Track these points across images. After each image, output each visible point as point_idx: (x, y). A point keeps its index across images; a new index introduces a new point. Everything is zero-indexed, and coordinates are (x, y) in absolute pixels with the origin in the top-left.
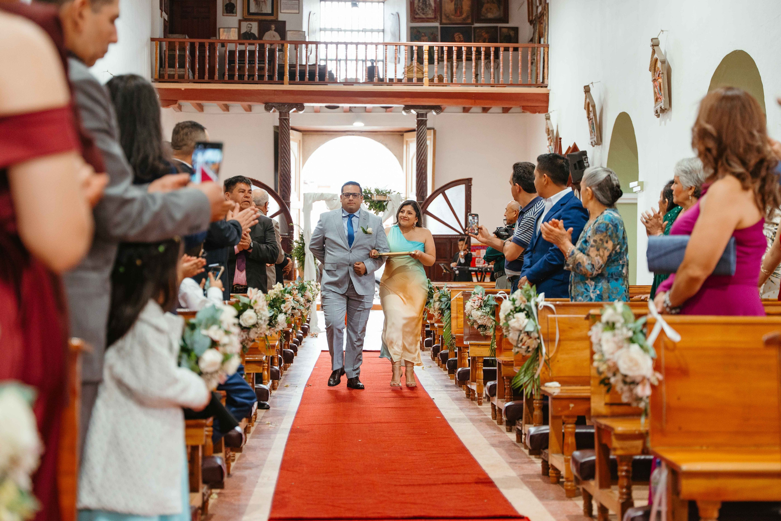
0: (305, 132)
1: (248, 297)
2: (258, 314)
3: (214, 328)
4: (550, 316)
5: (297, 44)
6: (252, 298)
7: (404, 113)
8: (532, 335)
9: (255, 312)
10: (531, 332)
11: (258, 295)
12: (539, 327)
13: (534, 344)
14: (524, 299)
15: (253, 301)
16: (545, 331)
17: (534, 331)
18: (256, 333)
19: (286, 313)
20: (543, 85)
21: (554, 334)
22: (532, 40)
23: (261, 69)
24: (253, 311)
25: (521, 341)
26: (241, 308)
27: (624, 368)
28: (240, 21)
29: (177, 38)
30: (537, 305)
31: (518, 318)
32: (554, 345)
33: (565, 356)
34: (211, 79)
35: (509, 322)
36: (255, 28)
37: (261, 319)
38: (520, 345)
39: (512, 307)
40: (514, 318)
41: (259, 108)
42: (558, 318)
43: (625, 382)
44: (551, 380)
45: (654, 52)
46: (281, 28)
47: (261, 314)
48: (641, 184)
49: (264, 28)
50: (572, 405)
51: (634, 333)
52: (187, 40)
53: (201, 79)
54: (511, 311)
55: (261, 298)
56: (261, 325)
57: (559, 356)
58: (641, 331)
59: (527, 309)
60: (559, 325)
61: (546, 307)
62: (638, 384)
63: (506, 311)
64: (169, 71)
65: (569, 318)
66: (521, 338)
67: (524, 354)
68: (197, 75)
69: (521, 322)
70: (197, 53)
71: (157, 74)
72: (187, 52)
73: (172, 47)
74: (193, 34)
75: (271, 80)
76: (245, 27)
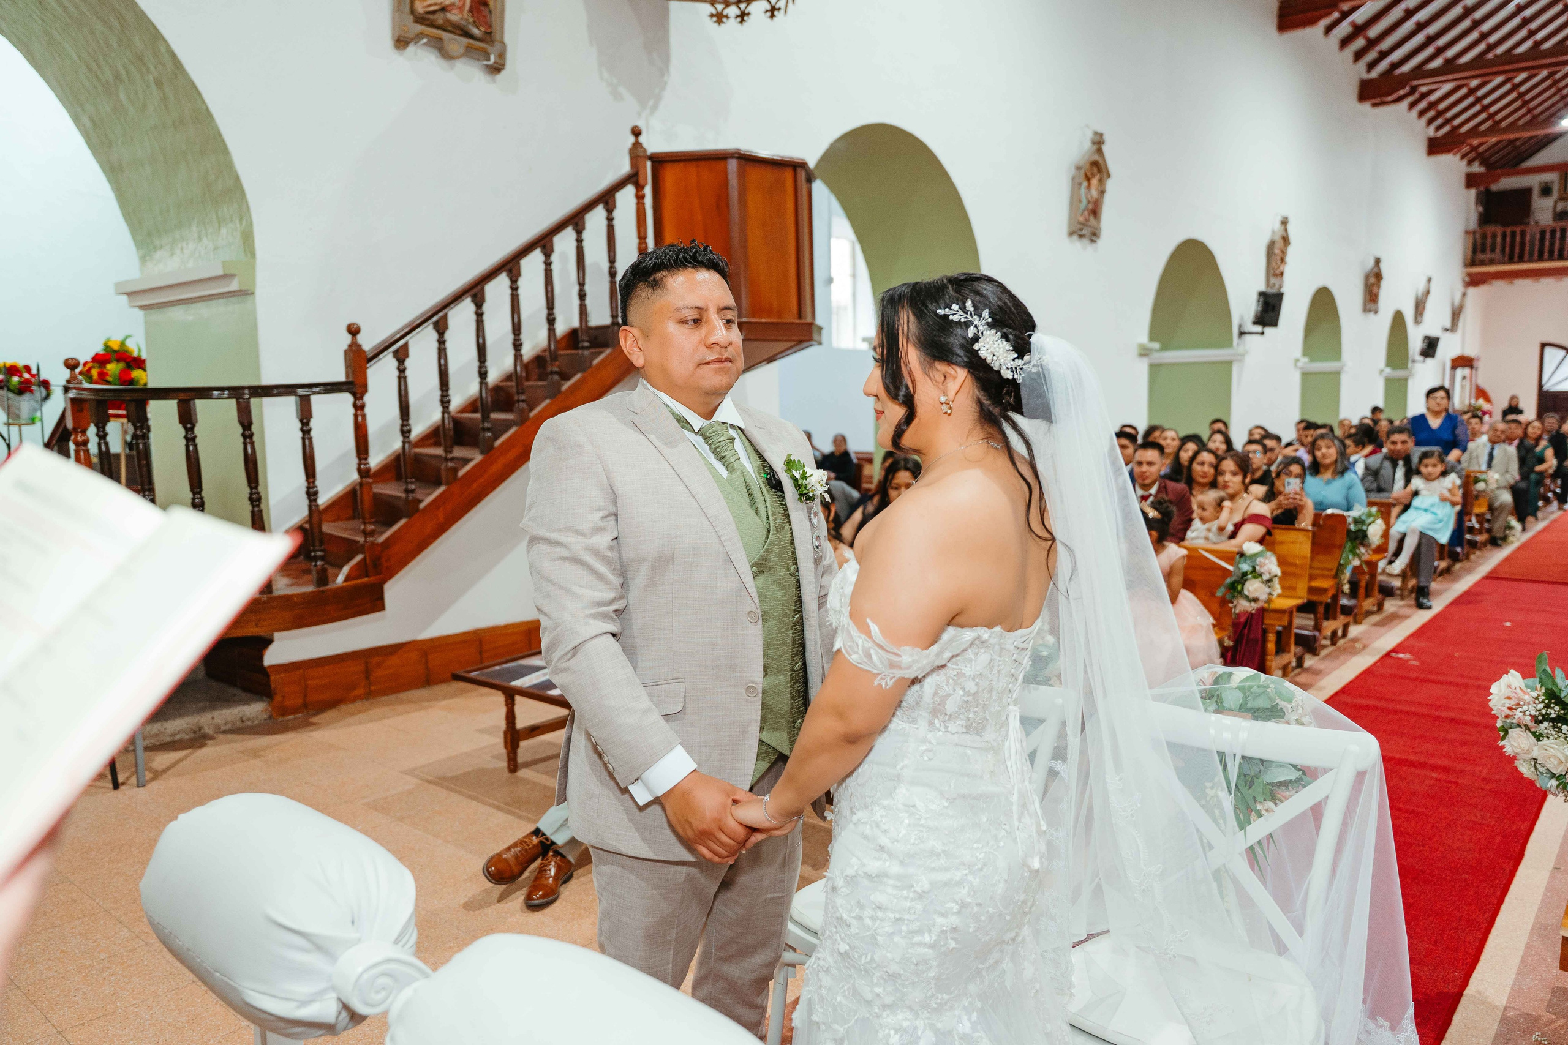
28: (1556, 203)
29: (1490, 229)
34: (1521, 260)
52: (1499, 230)
53: (1511, 261)
64: (1481, 256)
68: (1507, 258)
70: (1508, 239)
71: (1469, 260)
72: (1499, 240)
73: (1484, 236)
74: (1505, 224)
76: (1561, 207)
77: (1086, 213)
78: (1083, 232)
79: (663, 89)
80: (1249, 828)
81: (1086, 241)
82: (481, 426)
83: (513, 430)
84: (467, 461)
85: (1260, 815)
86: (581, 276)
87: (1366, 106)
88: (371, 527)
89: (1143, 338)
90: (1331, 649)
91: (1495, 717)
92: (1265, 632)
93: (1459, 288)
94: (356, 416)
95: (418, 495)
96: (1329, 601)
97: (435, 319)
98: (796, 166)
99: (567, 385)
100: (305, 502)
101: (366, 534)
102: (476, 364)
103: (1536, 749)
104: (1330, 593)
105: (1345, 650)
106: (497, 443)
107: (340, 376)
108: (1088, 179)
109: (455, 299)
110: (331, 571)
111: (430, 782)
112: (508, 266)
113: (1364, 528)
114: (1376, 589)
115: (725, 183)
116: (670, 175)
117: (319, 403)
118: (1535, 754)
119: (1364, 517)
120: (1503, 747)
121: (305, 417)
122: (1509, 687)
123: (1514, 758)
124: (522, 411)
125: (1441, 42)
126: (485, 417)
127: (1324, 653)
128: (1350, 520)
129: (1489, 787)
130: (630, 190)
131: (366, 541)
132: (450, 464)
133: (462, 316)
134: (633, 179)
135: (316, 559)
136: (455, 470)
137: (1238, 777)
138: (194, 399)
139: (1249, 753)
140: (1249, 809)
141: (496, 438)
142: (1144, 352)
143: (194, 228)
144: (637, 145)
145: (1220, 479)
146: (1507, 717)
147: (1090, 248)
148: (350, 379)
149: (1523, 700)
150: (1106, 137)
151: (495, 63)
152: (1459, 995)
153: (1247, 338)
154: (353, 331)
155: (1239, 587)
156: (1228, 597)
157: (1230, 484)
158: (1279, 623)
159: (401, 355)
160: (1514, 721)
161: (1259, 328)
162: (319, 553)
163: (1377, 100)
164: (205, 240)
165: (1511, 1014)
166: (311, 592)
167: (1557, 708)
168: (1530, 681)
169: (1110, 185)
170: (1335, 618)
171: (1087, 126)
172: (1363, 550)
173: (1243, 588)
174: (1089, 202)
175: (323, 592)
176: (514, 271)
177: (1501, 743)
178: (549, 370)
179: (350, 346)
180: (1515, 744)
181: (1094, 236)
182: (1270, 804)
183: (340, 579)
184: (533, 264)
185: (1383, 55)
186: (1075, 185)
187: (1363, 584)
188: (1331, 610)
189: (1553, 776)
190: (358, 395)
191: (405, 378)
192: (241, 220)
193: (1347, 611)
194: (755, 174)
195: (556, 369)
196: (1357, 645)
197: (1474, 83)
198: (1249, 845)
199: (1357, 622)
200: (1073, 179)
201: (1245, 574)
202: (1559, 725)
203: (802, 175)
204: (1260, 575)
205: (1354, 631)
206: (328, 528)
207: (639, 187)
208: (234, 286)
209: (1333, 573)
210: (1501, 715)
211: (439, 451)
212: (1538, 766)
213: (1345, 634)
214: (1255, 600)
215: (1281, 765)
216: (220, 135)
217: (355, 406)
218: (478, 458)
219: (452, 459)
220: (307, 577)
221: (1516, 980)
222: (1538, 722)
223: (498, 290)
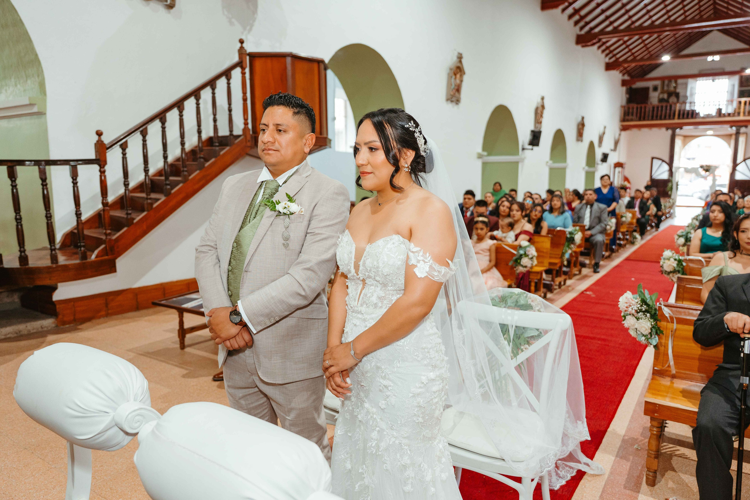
0: (685, 137)
5: (681, 104)
7: (729, 129)
23: (666, 113)
28: (659, 95)
29: (631, 105)
34: (644, 119)
36: (665, 96)
41: (664, 130)
46: (677, 95)
52: (635, 106)
53: (640, 120)
64: (627, 117)
68: (638, 118)
70: (639, 110)
71: (622, 119)
72: (635, 110)
73: (629, 108)
74: (637, 103)
75: (670, 119)
76: (661, 96)
77: (454, 91)
78: (453, 99)
79: (254, 21)
80: (518, 357)
81: (454, 104)
82: (165, 182)
83: (181, 185)
84: (157, 200)
85: (522, 351)
86: (215, 111)
87: (579, 47)
88: (109, 231)
89: (479, 149)
90: (558, 290)
91: (621, 312)
92: (530, 282)
93: (618, 131)
94: (101, 176)
95: (133, 215)
96: (558, 269)
97: (141, 129)
98: (319, 62)
99: (207, 164)
100: (75, 218)
101: (106, 234)
102: (162, 152)
103: (637, 324)
104: (558, 265)
105: (564, 291)
106: (173, 191)
107: (93, 156)
108: (455, 74)
109: (151, 120)
110: (88, 253)
111: (141, 355)
112: (178, 105)
113: (573, 236)
114: (578, 264)
115: (285, 68)
116: (258, 64)
117: (81, 169)
118: (636, 326)
119: (573, 232)
120: (624, 324)
121: (74, 176)
122: (627, 298)
123: (628, 329)
124: (185, 176)
125: (612, 19)
126: (167, 178)
127: (555, 292)
128: (567, 233)
129: (622, 347)
130: (238, 70)
131: (106, 238)
132: (149, 201)
133: (155, 128)
134: (240, 64)
135: (81, 247)
136: (152, 204)
137: (514, 335)
138: (15, 166)
139: (518, 325)
140: (518, 348)
141: (172, 188)
142: (480, 156)
143: (13, 80)
144: (242, 48)
145: (512, 213)
146: (626, 311)
147: (456, 107)
148: (98, 158)
149: (632, 303)
150: (464, 55)
151: (170, 3)
152: (605, 431)
153: (526, 151)
154: (99, 134)
155: (519, 261)
156: (514, 265)
157: (516, 215)
158: (535, 278)
159: (124, 146)
160: (628, 313)
161: (530, 147)
162: (82, 244)
163: (584, 44)
164: (19, 86)
165: (626, 438)
166: (78, 264)
167: (645, 306)
168: (635, 296)
169: (465, 78)
170: (560, 276)
171: (455, 50)
172: (572, 246)
173: (520, 262)
174: (455, 85)
175: (84, 263)
176: (181, 107)
177: (623, 322)
178: (199, 156)
179: (97, 141)
180: (628, 322)
181: (458, 101)
182: (527, 346)
183: (93, 257)
184: (190, 104)
185: (587, 23)
186: (449, 78)
187: (573, 262)
188: (558, 273)
189: (643, 335)
190: (102, 166)
191: (126, 158)
192: (38, 76)
193: (565, 273)
194: (300, 65)
195: (202, 156)
196: (570, 288)
197: (626, 38)
198: (518, 364)
199: (570, 278)
200: (449, 74)
201: (521, 255)
202: (646, 313)
203: (322, 67)
204: (528, 256)
205: (569, 282)
206: (87, 232)
207: (243, 69)
208: (35, 109)
209: (560, 256)
210: (623, 311)
211: (143, 195)
212: (637, 331)
213: (565, 284)
214: (526, 267)
215: (531, 329)
216: (27, 33)
217: (100, 171)
218: (163, 198)
219: (150, 199)
220: (76, 256)
221: (629, 424)
222: (638, 313)
223: (173, 116)
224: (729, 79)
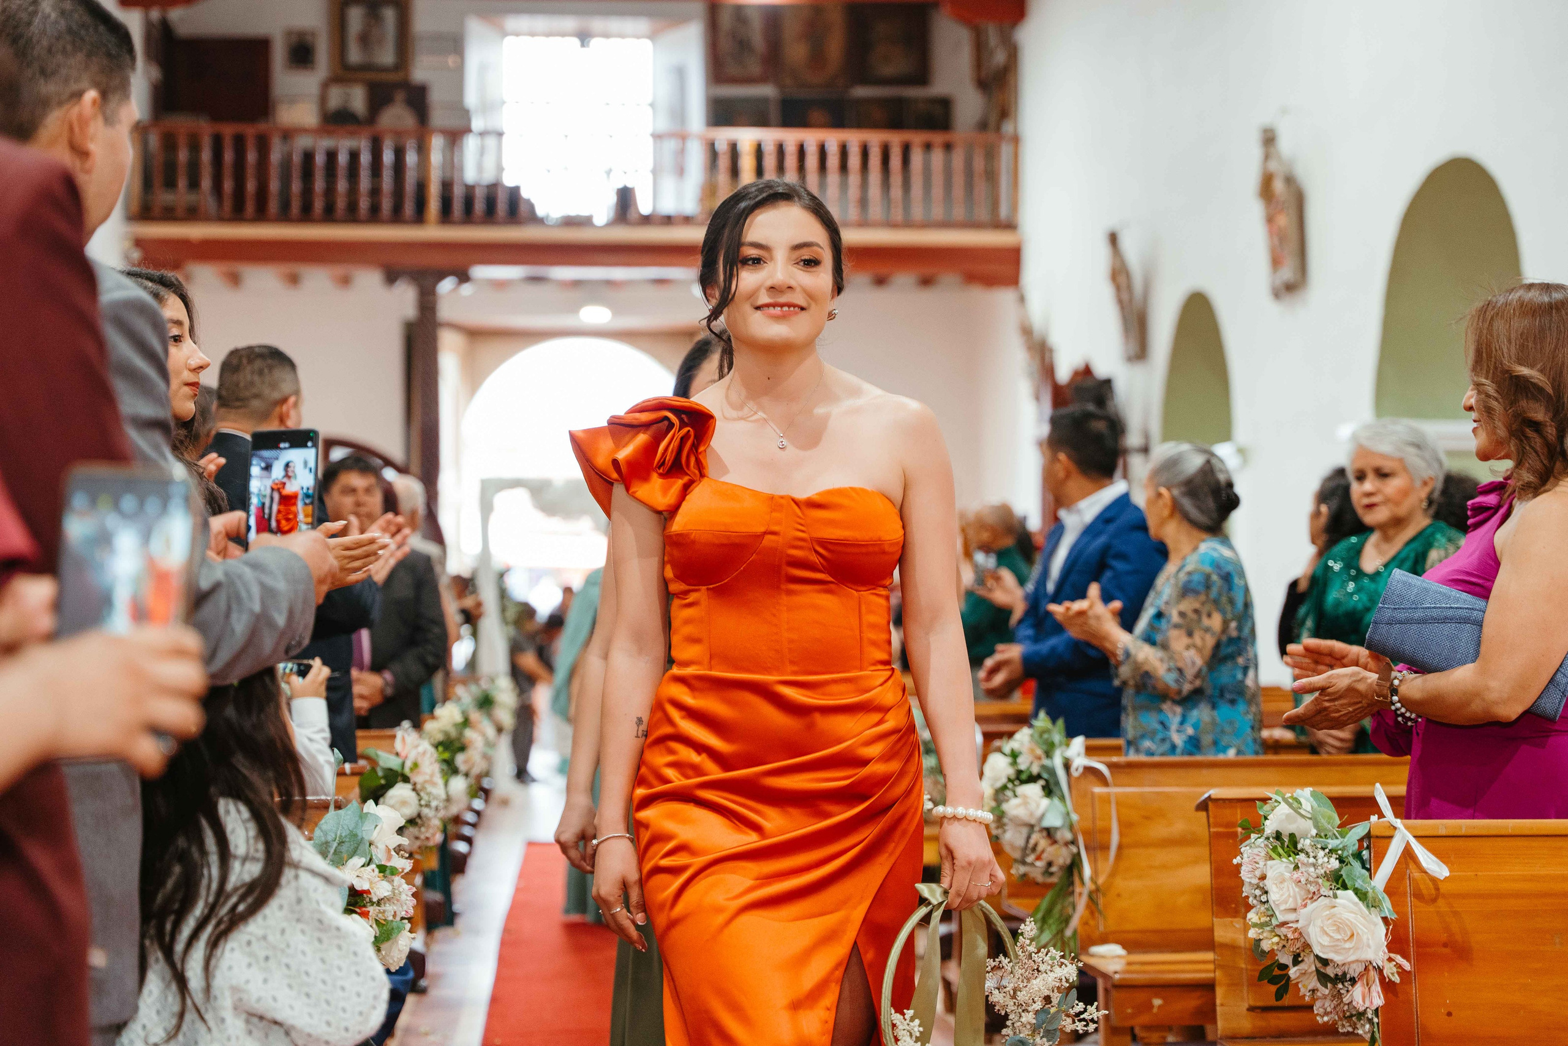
0: (475, 334)
1: (397, 754)
2: (422, 794)
3: (358, 861)
4: (1098, 790)
5: (455, 136)
6: (406, 757)
8: (1058, 836)
9: (414, 790)
10: (1056, 829)
11: (421, 749)
12: (1075, 817)
13: (1061, 856)
14: (1039, 752)
15: (408, 764)
16: (1088, 824)
17: (1063, 826)
18: (417, 838)
19: (467, 775)
20: (1010, 226)
21: (1107, 831)
22: (983, 126)
23: (375, 192)
24: (409, 786)
25: (1034, 849)
26: (383, 782)
27: (1321, 945)
29: (182, 124)
30: (1067, 766)
31: (1025, 797)
32: (1106, 859)
33: (1134, 884)
34: (261, 215)
35: (1005, 807)
36: (357, 99)
37: (428, 806)
38: (1030, 859)
39: (1011, 772)
40: (1016, 796)
41: (369, 280)
42: (1116, 793)
43: (1323, 978)
44: (1104, 940)
45: (1267, 157)
47: (429, 794)
48: (1241, 451)
49: (379, 97)
50: (1157, 1002)
51: (1341, 860)
52: (205, 128)
53: (237, 215)
54: (1010, 780)
55: (428, 755)
56: (429, 819)
57: (1120, 883)
58: (1358, 856)
59: (1045, 776)
60: (1118, 811)
61: (1089, 770)
62: (1353, 981)
63: (996, 779)
64: (164, 197)
65: (1142, 795)
66: (1032, 842)
67: (1040, 879)
68: (228, 204)
69: (1033, 806)
70: (228, 156)
71: (135, 206)
72: (206, 156)
73: (169, 143)
74: (217, 116)
75: (397, 217)
76: (336, 98)
224: (652, 36)
